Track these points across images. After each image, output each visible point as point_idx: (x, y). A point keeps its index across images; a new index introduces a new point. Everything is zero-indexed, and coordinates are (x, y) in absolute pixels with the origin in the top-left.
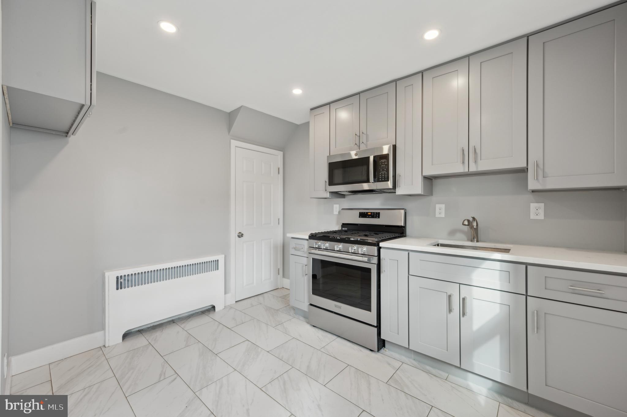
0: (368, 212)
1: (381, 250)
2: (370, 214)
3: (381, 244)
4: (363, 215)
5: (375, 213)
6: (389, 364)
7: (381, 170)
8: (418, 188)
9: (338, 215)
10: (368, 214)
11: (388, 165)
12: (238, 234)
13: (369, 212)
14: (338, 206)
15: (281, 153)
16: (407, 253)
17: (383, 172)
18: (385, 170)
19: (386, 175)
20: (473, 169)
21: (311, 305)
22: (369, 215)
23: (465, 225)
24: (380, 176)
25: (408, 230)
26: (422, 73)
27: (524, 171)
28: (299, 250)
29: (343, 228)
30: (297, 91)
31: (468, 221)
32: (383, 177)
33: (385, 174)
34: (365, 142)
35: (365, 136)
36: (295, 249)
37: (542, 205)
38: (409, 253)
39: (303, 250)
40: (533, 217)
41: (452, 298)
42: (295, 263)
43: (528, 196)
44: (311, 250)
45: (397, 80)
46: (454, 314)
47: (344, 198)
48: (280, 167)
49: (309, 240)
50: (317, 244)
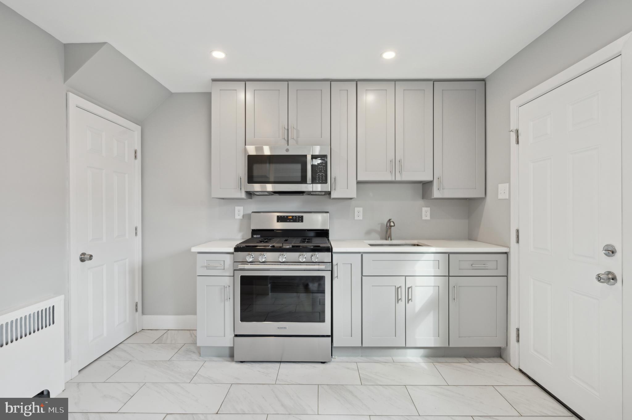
0: (288, 216)
1: (334, 255)
2: (291, 217)
4: (281, 219)
5: (297, 217)
6: (348, 368)
7: (318, 171)
8: (352, 192)
9: (241, 219)
10: (289, 217)
11: (326, 166)
12: (81, 255)
13: (290, 216)
14: (241, 208)
15: (139, 128)
16: (360, 255)
17: (321, 174)
18: (323, 171)
19: (324, 177)
20: (398, 178)
21: (236, 336)
22: (290, 219)
24: (317, 177)
26: (357, 82)
27: (430, 183)
28: (214, 268)
29: (255, 235)
30: (219, 55)
32: (321, 179)
33: (322, 176)
34: (295, 138)
35: (295, 131)
36: (208, 268)
37: (429, 209)
38: (362, 256)
39: (222, 268)
40: (424, 218)
41: (399, 289)
42: (207, 286)
43: (421, 202)
44: (241, 266)
45: (331, 81)
46: (402, 303)
47: (251, 198)
48: (136, 148)
49: (235, 253)
50: (249, 257)
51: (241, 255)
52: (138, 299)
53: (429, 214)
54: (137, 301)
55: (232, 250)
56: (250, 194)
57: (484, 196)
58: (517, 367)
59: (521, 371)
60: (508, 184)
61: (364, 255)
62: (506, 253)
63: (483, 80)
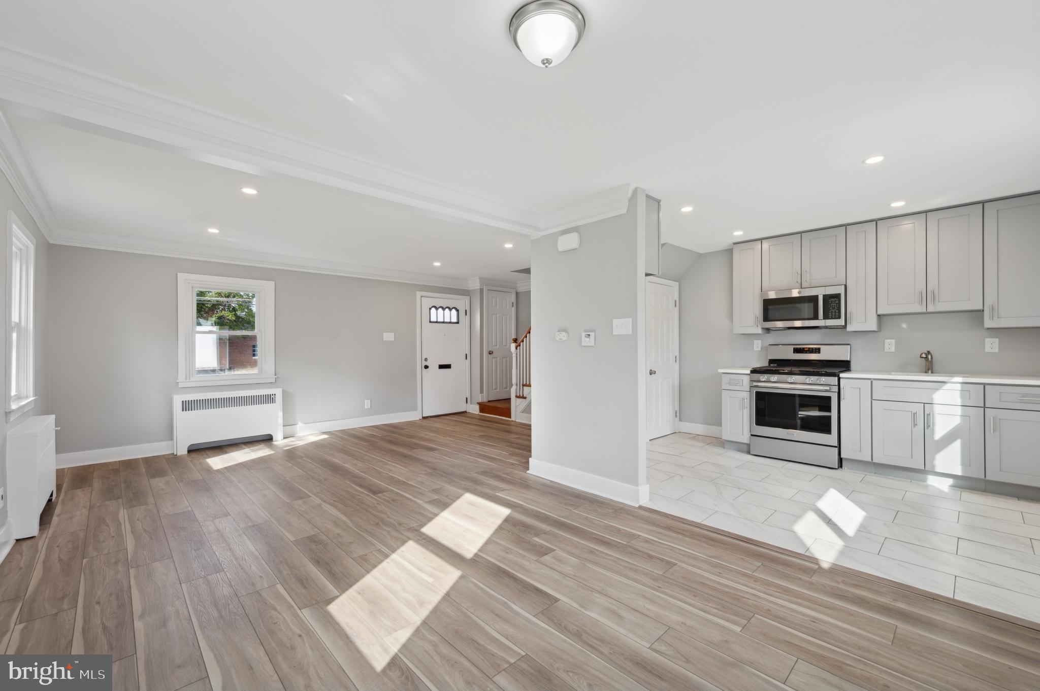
1: (841, 380)
2: (808, 349)
3: (842, 375)
4: (797, 351)
5: (815, 349)
7: (831, 308)
9: (760, 351)
10: (805, 349)
11: (839, 304)
12: (649, 370)
14: (759, 342)
15: (677, 284)
17: (834, 311)
18: (836, 308)
19: (837, 313)
20: (931, 308)
21: (752, 435)
22: (807, 351)
23: (923, 358)
24: (831, 313)
25: (853, 365)
26: (876, 221)
28: (736, 385)
29: (773, 363)
31: (925, 354)
32: (834, 315)
34: (809, 280)
35: (808, 274)
36: (731, 384)
37: (996, 340)
38: (872, 382)
39: (741, 385)
40: (988, 351)
41: (917, 415)
42: (730, 397)
43: (983, 332)
44: (755, 384)
45: (846, 226)
46: (919, 428)
47: (769, 333)
48: (676, 299)
49: (752, 374)
50: (764, 377)
51: (756, 376)
52: (677, 408)
53: (996, 345)
54: (676, 409)
55: (749, 372)
56: (768, 330)
61: (874, 381)
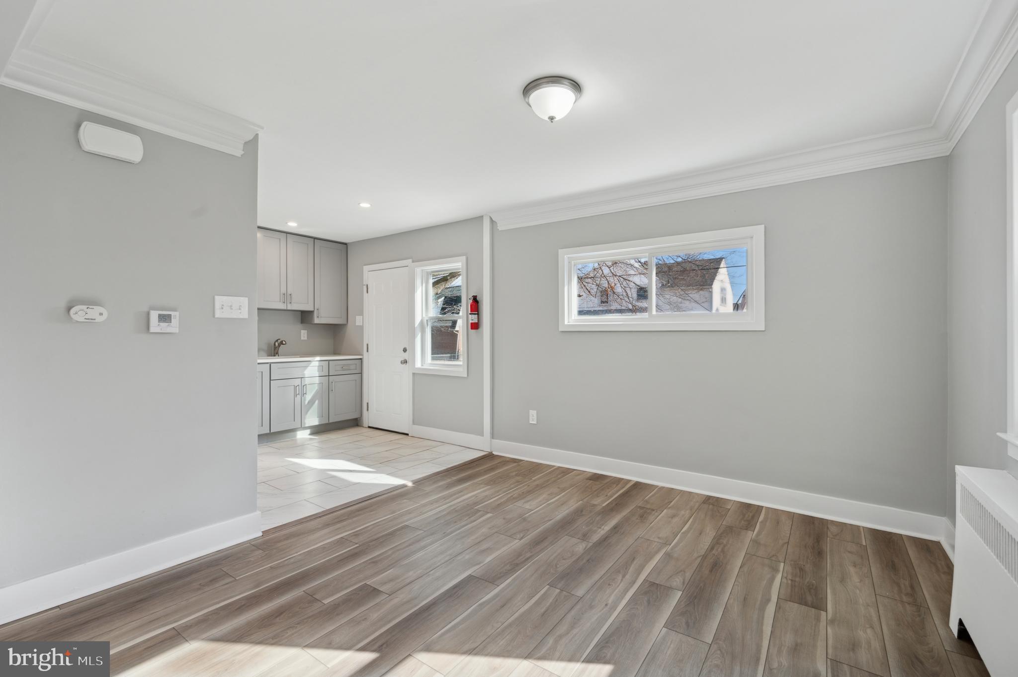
27: (311, 312)
37: (306, 331)
38: (270, 365)
40: (302, 338)
41: (298, 387)
43: (300, 326)
46: (299, 397)
53: (306, 335)
57: (346, 323)
58: (367, 426)
59: (370, 427)
60: (362, 317)
61: (272, 365)
62: (361, 359)
63: (346, 244)
